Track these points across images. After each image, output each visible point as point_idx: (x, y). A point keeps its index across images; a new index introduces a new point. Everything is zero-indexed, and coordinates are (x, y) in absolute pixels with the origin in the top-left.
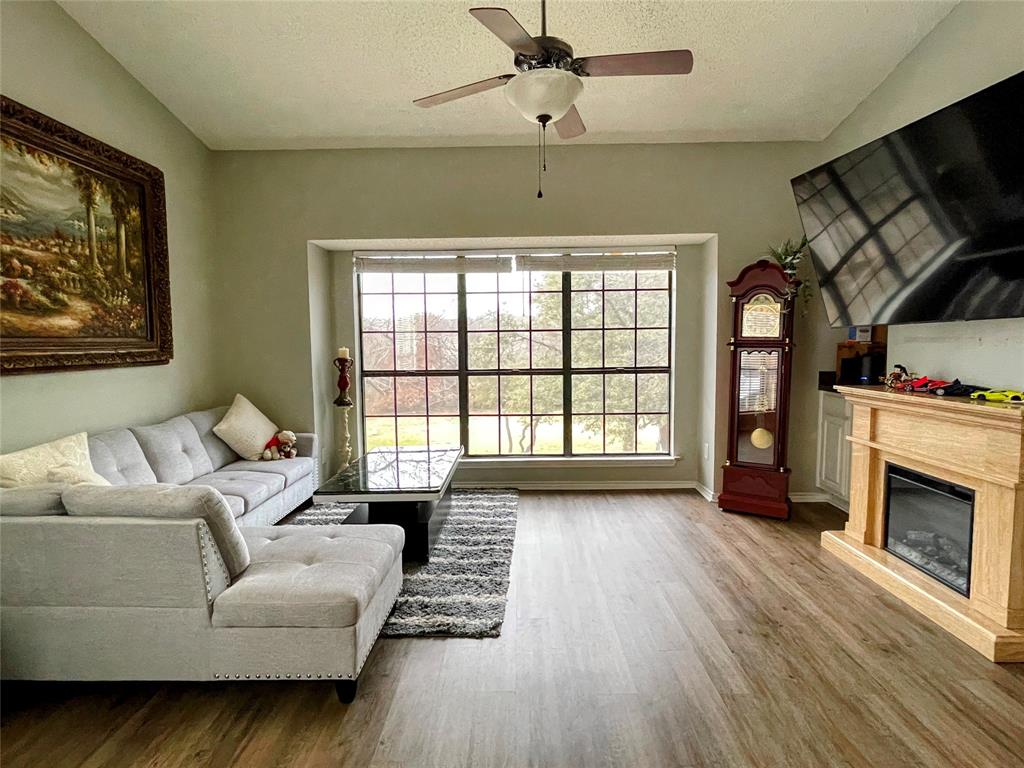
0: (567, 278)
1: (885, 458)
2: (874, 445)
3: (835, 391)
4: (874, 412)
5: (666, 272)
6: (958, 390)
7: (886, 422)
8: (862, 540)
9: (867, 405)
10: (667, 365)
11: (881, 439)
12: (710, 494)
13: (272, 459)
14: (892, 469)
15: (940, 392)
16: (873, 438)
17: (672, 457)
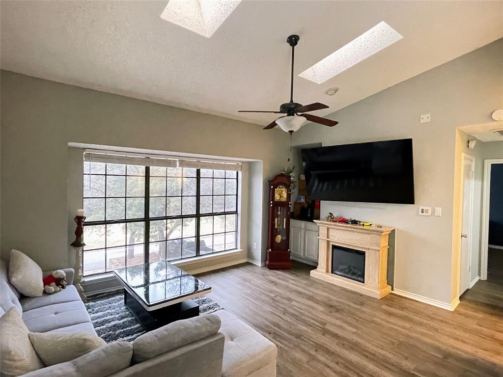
0: (198, 172)
1: (331, 244)
2: (328, 239)
3: (314, 222)
4: (328, 228)
5: (235, 172)
6: (355, 222)
7: (332, 232)
8: (325, 271)
9: (325, 227)
10: (235, 210)
11: (330, 237)
12: (259, 263)
13: (55, 292)
14: (334, 247)
15: (350, 223)
16: (328, 238)
17: (239, 250)
